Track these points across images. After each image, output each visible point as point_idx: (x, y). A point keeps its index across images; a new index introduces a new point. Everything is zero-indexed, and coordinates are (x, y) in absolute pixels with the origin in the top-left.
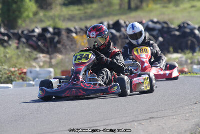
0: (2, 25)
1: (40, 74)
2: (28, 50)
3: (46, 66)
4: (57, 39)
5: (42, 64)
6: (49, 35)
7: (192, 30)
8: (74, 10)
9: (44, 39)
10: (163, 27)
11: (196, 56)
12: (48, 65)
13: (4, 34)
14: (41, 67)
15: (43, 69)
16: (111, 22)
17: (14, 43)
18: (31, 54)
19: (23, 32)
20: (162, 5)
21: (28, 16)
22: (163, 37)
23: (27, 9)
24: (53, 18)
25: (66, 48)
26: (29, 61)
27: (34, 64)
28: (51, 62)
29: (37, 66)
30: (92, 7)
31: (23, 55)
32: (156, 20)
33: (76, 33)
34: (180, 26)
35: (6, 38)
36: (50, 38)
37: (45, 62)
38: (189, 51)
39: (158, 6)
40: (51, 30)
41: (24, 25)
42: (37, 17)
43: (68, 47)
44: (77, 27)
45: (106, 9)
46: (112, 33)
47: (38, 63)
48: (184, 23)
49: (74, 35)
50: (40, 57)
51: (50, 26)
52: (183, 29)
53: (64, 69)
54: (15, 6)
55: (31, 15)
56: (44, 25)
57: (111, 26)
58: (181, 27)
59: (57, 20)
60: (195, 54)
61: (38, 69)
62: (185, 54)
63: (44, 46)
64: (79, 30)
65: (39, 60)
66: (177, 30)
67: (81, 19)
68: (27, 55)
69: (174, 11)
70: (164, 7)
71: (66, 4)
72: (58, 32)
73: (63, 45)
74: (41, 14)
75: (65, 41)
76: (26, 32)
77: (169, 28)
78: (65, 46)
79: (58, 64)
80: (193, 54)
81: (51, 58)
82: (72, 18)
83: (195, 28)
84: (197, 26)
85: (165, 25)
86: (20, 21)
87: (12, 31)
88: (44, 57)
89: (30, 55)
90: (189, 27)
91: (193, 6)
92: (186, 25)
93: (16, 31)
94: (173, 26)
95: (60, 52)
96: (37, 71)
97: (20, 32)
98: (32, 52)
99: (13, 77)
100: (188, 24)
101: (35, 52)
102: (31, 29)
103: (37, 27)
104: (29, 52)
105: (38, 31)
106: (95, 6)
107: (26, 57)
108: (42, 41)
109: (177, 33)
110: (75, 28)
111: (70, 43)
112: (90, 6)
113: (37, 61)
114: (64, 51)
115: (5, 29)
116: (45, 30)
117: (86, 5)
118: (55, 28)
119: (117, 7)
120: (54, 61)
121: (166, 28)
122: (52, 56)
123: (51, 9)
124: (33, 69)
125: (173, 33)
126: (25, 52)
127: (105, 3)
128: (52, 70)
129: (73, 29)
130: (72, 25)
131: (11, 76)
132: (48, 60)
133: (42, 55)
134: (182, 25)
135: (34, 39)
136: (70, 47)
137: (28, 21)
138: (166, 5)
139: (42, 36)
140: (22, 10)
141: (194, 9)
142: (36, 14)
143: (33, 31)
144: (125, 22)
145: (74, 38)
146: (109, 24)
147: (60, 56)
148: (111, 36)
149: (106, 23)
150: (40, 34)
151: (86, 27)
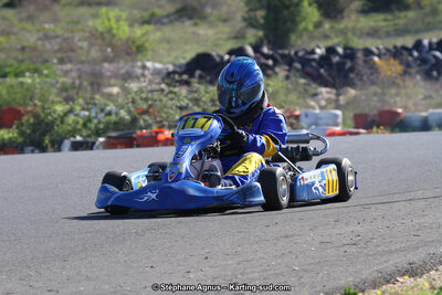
0: (265, 42)
1: (320, 119)
2: (302, 81)
3: (329, 107)
4: (349, 64)
5: (323, 103)
6: (336, 59)
8: (377, 20)
9: (328, 65)
12: (333, 105)
13: (267, 57)
14: (321, 108)
15: (324, 111)
16: (435, 40)
17: (281, 71)
18: (307, 87)
19: (296, 53)
21: (306, 29)
23: (304, 19)
24: (343, 32)
25: (361, 80)
26: (304, 98)
27: (312, 103)
28: (337, 101)
29: (317, 107)
30: (406, 17)
31: (295, 90)
33: (379, 56)
35: (270, 62)
36: (338, 64)
37: (328, 100)
40: (340, 50)
41: (299, 42)
42: (321, 30)
43: (365, 78)
44: (381, 47)
45: (429, 19)
46: (435, 57)
47: (318, 102)
49: (376, 59)
50: (321, 93)
51: (338, 45)
53: (358, 111)
54: (286, 13)
55: (311, 27)
56: (330, 43)
57: (435, 46)
59: (350, 35)
61: (317, 111)
63: (329, 75)
64: (383, 51)
65: (320, 97)
67: (388, 34)
68: (301, 89)
71: (364, 12)
72: (350, 53)
73: (357, 75)
74: (327, 26)
75: (360, 68)
76: (301, 54)
78: (359, 74)
79: (348, 103)
81: (338, 95)
82: (373, 33)
86: (293, 37)
87: (280, 51)
88: (328, 93)
89: (306, 90)
93: (286, 52)
95: (353, 85)
96: (316, 114)
97: (292, 53)
98: (309, 85)
101: (314, 85)
102: (312, 45)
103: (319, 47)
104: (305, 84)
105: (320, 51)
106: (411, 14)
107: (300, 93)
108: (326, 67)
110: (378, 48)
111: (368, 71)
112: (403, 14)
113: (316, 98)
114: (358, 83)
115: (269, 49)
116: (331, 51)
117: (397, 13)
118: (345, 48)
120: (342, 99)
122: (341, 91)
123: (342, 18)
124: (311, 111)
126: (297, 84)
127: (428, 10)
128: (339, 112)
129: (375, 50)
130: (372, 44)
132: (333, 97)
133: (324, 90)
135: (314, 64)
136: (368, 78)
137: (305, 37)
139: (325, 60)
140: (298, 19)
142: (318, 25)
143: (313, 52)
145: (375, 63)
146: (430, 44)
147: (352, 92)
148: (433, 61)
149: (426, 42)
150: (322, 57)
151: (395, 48)
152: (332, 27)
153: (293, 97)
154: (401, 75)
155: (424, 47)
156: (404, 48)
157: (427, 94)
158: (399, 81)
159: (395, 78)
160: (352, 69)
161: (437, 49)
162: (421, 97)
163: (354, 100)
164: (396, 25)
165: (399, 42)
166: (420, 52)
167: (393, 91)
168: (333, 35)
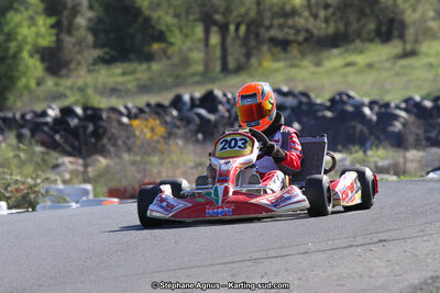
1: (66, 194)
2: (39, 149)
3: (75, 180)
4: (90, 128)
5: (67, 176)
6: (74, 122)
7: (358, 107)
9: (65, 129)
10: (300, 103)
11: (372, 156)
12: (80, 177)
14: (65, 182)
15: (70, 186)
16: (198, 95)
18: (46, 157)
19: (23, 116)
20: (288, 63)
21: (27, 87)
22: (300, 123)
23: (25, 74)
25: (115, 145)
27: (54, 177)
28: (85, 172)
29: (59, 181)
31: (31, 160)
32: (285, 89)
33: (129, 116)
34: (332, 100)
36: (76, 127)
37: (74, 173)
38: (357, 147)
39: (281, 64)
40: (79, 111)
43: (120, 142)
44: (130, 105)
46: (199, 115)
47: (61, 175)
48: (340, 94)
49: (125, 119)
50: (64, 164)
51: (76, 104)
52: (339, 107)
55: (33, 84)
56: (66, 103)
57: (197, 102)
58: (336, 103)
59: (90, 91)
60: (369, 153)
61: (61, 186)
62: (351, 153)
63: (66, 141)
64: (134, 111)
65: (62, 168)
66: (329, 109)
69: (313, 73)
70: (292, 66)
72: (93, 115)
73: (110, 139)
74: (50, 82)
76: (29, 117)
77: (311, 104)
78: (113, 139)
79: (99, 176)
80: (365, 152)
81: (86, 166)
83: (363, 105)
84: (366, 100)
85: (304, 99)
86: (11, 98)
87: (1, 114)
88: (71, 163)
89: (44, 160)
90: (352, 101)
91: (349, 64)
92: (345, 98)
93: (10, 115)
94: (319, 101)
95: (102, 152)
96: (59, 190)
97: (18, 116)
98: (48, 154)
99: (32, 196)
100: (349, 96)
101: (54, 154)
102: (39, 108)
103: (51, 108)
104: (43, 153)
105: (53, 113)
106: (155, 66)
107: (37, 163)
108: (62, 133)
109: (329, 114)
110: (126, 108)
111: (123, 134)
113: (57, 170)
114: (110, 147)
116: (67, 112)
118: (85, 109)
119: (200, 68)
120: (92, 171)
121: (306, 104)
122: (88, 160)
125: (320, 114)
126: (34, 153)
127: (176, 59)
128: (89, 187)
129: (123, 110)
131: (28, 194)
132: (81, 169)
133: (67, 160)
134: (338, 98)
135: (46, 129)
136: (124, 143)
137: (26, 97)
138: (296, 62)
139: (60, 123)
140: (16, 74)
141: (350, 69)
142: (40, 82)
143: (44, 114)
144: (225, 95)
146: (192, 99)
147: (103, 161)
148: (197, 120)
149: (186, 98)
150: (56, 120)
151: (148, 105)
152: (57, 85)
153: (29, 169)
154: (164, 138)
155: (185, 104)
156: (160, 106)
157: (197, 160)
158: (162, 146)
159: (158, 142)
160: (97, 134)
161: (201, 106)
162: (191, 164)
163: (107, 170)
164: (138, 79)
165: (153, 100)
166: (179, 110)
167: (155, 159)
168: (69, 93)
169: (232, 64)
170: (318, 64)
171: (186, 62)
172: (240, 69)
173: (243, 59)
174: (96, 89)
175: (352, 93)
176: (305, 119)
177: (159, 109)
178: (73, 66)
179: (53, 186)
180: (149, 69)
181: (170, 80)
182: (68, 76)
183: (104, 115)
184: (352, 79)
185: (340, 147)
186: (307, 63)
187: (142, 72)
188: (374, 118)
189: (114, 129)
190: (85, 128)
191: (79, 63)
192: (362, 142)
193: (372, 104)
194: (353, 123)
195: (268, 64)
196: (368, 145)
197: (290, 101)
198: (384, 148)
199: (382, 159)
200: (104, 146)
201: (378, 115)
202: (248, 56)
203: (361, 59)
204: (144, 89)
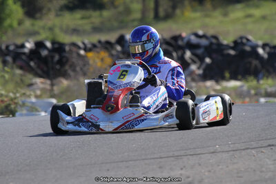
2: (18, 72)
3: (44, 96)
4: (57, 58)
5: (38, 92)
6: (44, 53)
7: (254, 48)
10: (211, 44)
11: (263, 84)
12: (48, 94)
14: (37, 97)
15: (40, 100)
18: (24, 78)
19: (7, 47)
20: (204, 13)
21: (11, 26)
22: (210, 57)
23: (9, 16)
25: (74, 70)
28: (52, 90)
29: (33, 96)
32: (201, 33)
33: (85, 49)
34: (235, 42)
36: (46, 57)
37: (43, 90)
38: (252, 78)
39: (198, 15)
40: (48, 44)
41: (4, 38)
42: (23, 27)
43: (78, 69)
44: (86, 41)
47: (34, 92)
48: (241, 38)
49: (82, 52)
50: (36, 84)
51: (47, 39)
52: (240, 47)
55: (15, 24)
58: (237, 44)
59: (57, 31)
60: (261, 82)
61: (33, 100)
62: (247, 81)
63: (39, 67)
64: (89, 46)
65: (35, 87)
66: (233, 48)
69: (221, 22)
70: (207, 16)
72: (59, 48)
73: (71, 66)
74: (28, 23)
76: (12, 48)
77: (220, 45)
78: (73, 67)
79: (62, 93)
80: (258, 81)
81: (52, 85)
83: (257, 46)
84: (260, 43)
85: (214, 41)
88: (42, 83)
89: (22, 80)
90: (249, 43)
91: (249, 16)
92: (244, 41)
94: (225, 42)
95: (65, 75)
96: (33, 103)
97: (3, 47)
98: (25, 75)
100: (248, 40)
101: (30, 76)
102: (19, 42)
103: (28, 42)
104: (21, 75)
105: (29, 45)
106: (106, 13)
107: (17, 82)
108: (36, 60)
109: (232, 52)
110: (84, 43)
111: (81, 63)
113: (31, 88)
116: (40, 45)
118: (53, 43)
119: (138, 15)
120: (56, 89)
121: (216, 44)
122: (55, 81)
123: (42, 15)
125: (226, 52)
126: (14, 75)
127: (121, 9)
129: (81, 45)
132: (48, 87)
133: (38, 81)
134: (239, 41)
135: (24, 57)
136: (81, 69)
137: (10, 33)
138: (209, 13)
139: (34, 53)
140: (3, 16)
141: (250, 20)
142: (20, 22)
143: (23, 46)
147: (65, 83)
149: (128, 37)
150: (32, 51)
151: (100, 42)
152: (33, 25)
153: (11, 86)
155: (126, 41)
156: (108, 43)
160: (62, 62)
163: (68, 89)
164: (92, 23)
165: (104, 38)
166: (122, 46)
168: (41, 31)
169: (162, 13)
170: (225, 15)
171: (128, 11)
172: (168, 17)
173: (170, 10)
174: (61, 29)
175: (250, 37)
176: (214, 56)
177: (108, 45)
178: (44, 11)
179: (28, 100)
180: (101, 15)
181: (116, 24)
182: (40, 18)
183: (67, 48)
184: (250, 27)
185: (240, 77)
186: (217, 13)
187: (96, 17)
188: (266, 56)
189: (74, 59)
190: (53, 57)
191: (49, 10)
192: (256, 74)
193: (264, 46)
194: (250, 59)
195: (189, 14)
196: (261, 75)
197: (204, 42)
198: (273, 78)
199: (271, 87)
200: (66, 71)
201: (269, 54)
202: (174, 7)
203: (257, 12)
204: (96, 30)
